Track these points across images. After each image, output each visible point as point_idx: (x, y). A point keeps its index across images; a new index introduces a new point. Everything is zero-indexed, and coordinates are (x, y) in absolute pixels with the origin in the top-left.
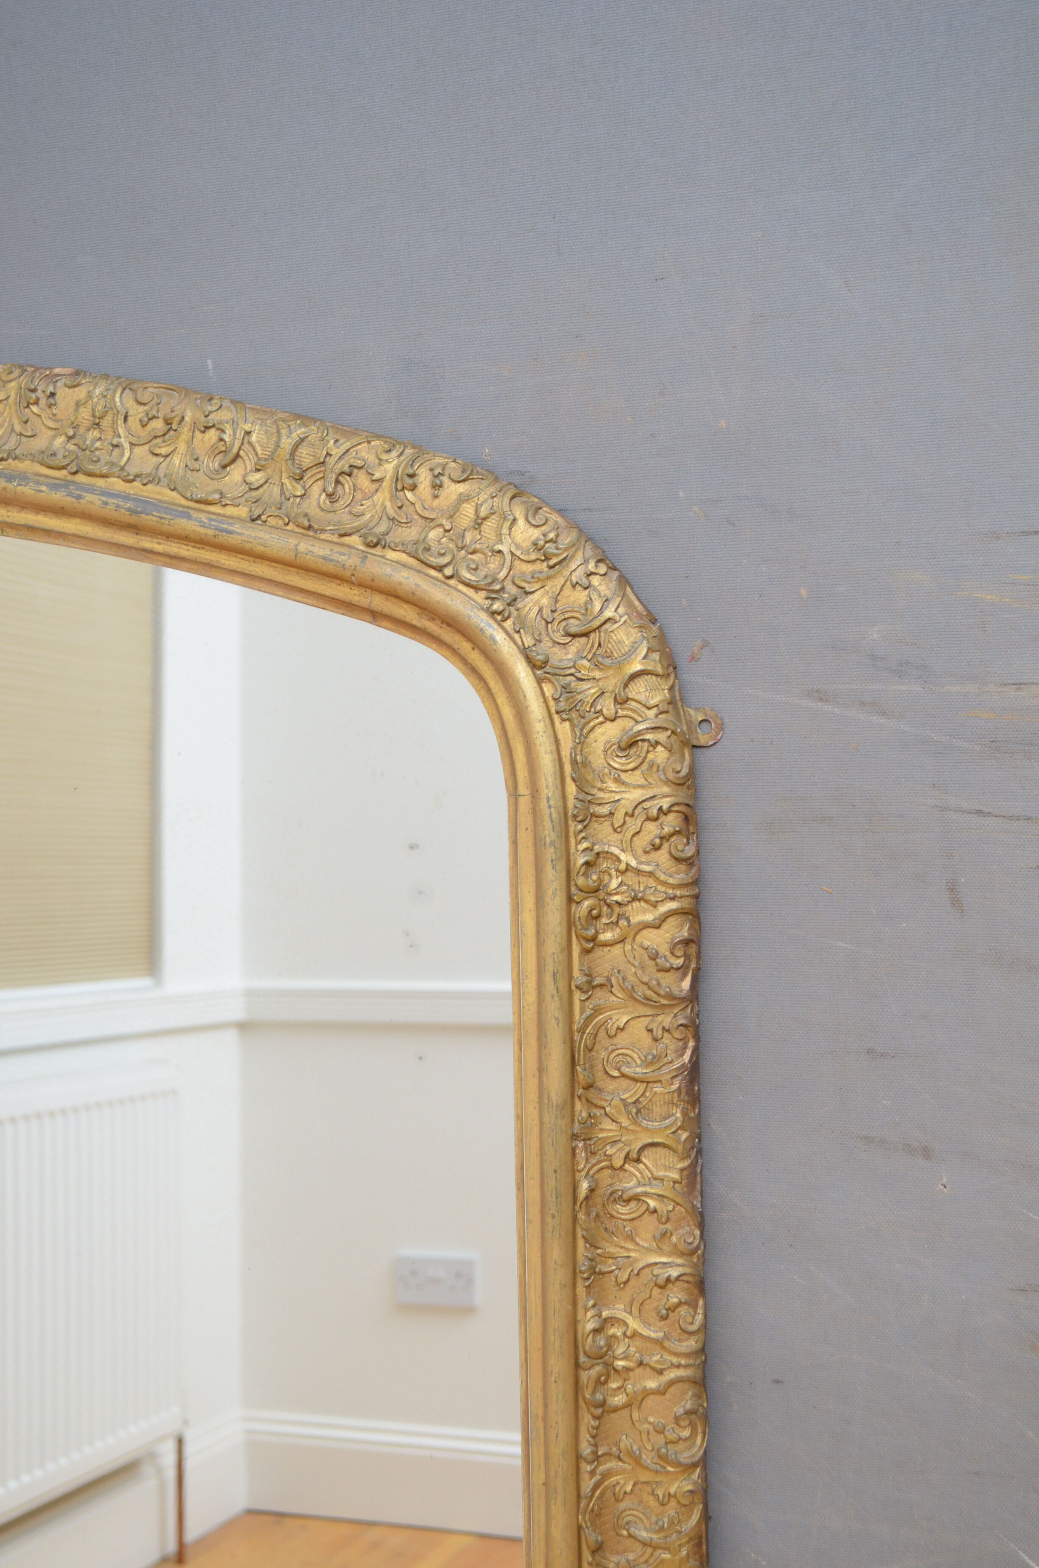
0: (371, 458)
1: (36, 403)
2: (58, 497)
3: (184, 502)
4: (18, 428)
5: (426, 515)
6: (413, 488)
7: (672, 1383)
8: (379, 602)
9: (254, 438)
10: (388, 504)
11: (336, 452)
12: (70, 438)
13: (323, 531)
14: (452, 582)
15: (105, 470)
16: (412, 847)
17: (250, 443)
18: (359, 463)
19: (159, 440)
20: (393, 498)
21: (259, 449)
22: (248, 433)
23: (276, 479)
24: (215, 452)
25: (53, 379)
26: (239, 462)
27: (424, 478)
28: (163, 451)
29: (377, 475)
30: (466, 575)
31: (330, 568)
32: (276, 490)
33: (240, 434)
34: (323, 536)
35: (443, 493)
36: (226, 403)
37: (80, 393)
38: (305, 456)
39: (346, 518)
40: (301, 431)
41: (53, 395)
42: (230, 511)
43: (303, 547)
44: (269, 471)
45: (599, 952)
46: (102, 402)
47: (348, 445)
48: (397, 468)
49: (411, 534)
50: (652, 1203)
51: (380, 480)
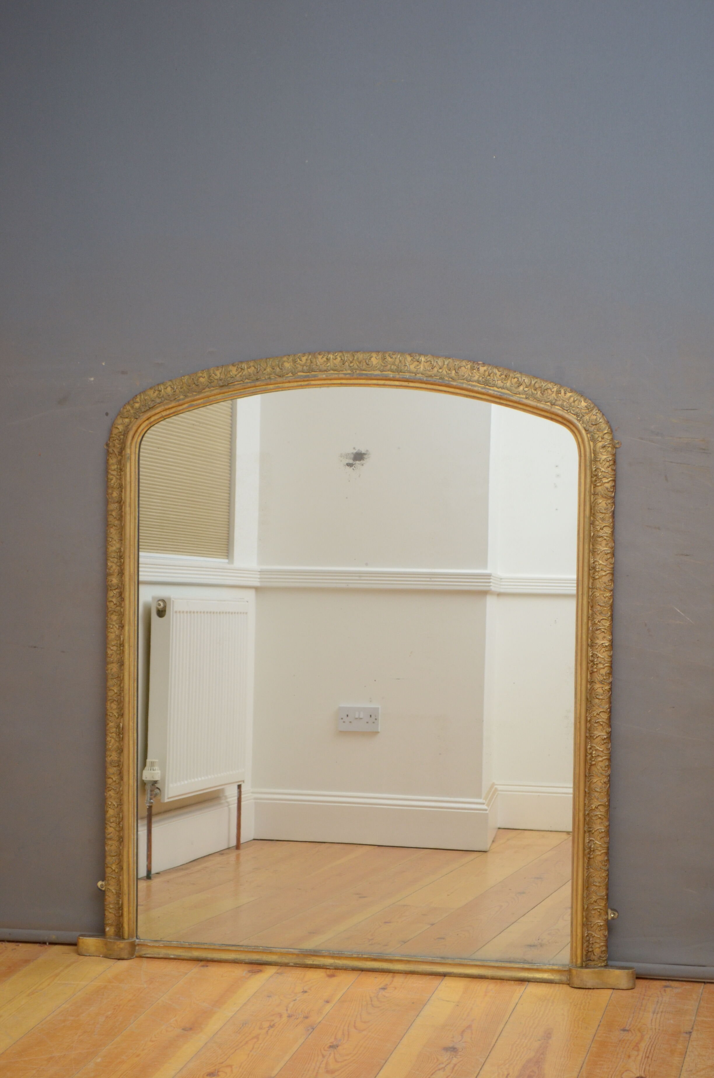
0: (551, 387)
1: (475, 369)
2: (483, 391)
3: (511, 393)
4: (470, 375)
5: (563, 399)
6: (560, 393)
7: (608, 574)
8: (553, 417)
9: (526, 381)
10: (555, 397)
11: (544, 385)
12: (483, 378)
13: (542, 401)
14: (569, 413)
15: (493, 386)
16: (557, 466)
17: (525, 382)
18: (549, 388)
19: (503, 380)
20: (556, 395)
21: (527, 383)
22: (524, 380)
23: (530, 390)
24: (516, 383)
25: (479, 364)
26: (522, 386)
27: (563, 392)
28: (505, 382)
29: (553, 390)
30: (572, 412)
31: (544, 409)
32: (531, 392)
33: (522, 380)
34: (542, 402)
35: (567, 395)
36: (518, 373)
37: (485, 368)
38: (537, 385)
39: (546, 399)
40: (536, 380)
41: (479, 368)
42: (521, 396)
43: (538, 405)
44: (529, 388)
45: (596, 488)
46: (491, 371)
47: (546, 384)
48: (557, 389)
49: (560, 403)
50: (605, 538)
51: (553, 391)
